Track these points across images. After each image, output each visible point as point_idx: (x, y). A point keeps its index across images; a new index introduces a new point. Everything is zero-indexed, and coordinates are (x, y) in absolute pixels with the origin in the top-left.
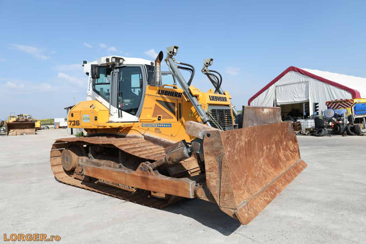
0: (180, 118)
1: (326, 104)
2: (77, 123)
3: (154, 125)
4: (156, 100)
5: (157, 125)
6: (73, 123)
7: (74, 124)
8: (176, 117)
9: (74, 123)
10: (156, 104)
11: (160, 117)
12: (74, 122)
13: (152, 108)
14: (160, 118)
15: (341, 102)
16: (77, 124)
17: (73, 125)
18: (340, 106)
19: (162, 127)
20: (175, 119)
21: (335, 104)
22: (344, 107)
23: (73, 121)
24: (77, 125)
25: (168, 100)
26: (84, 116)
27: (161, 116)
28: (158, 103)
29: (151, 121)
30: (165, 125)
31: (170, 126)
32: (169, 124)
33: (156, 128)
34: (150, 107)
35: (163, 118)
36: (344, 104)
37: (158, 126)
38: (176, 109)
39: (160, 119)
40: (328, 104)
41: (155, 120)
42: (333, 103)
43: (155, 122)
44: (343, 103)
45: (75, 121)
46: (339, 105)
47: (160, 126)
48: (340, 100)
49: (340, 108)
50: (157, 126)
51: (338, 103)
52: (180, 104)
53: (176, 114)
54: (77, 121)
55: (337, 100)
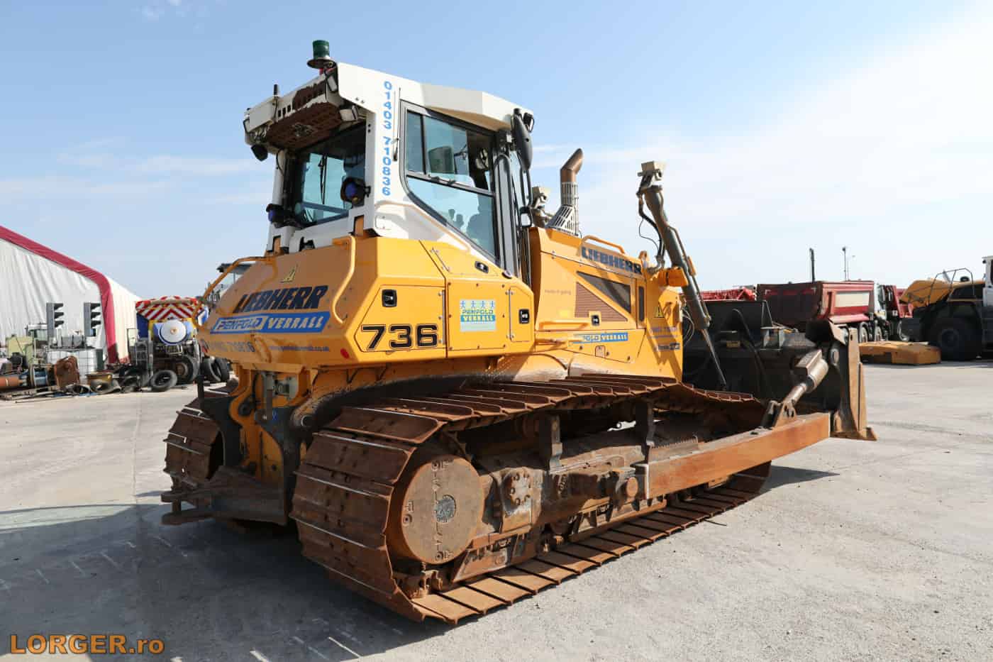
0: (642, 319)
1: (136, 307)
2: (420, 335)
3: (594, 337)
4: (578, 272)
5: (599, 336)
6: (388, 337)
7: (404, 341)
8: (633, 316)
9: (401, 336)
10: (578, 283)
11: (596, 317)
12: (404, 332)
13: (570, 293)
14: (596, 320)
15: (175, 304)
16: (425, 340)
17: (393, 344)
18: (171, 315)
19: (610, 340)
20: (631, 322)
21: (160, 307)
22: (180, 316)
23: (393, 328)
24: (420, 344)
25: (613, 278)
26: (468, 306)
27: (598, 313)
28: (583, 280)
29: (578, 326)
30: (617, 337)
31: (625, 338)
32: (623, 334)
33: (599, 344)
34: (564, 290)
35: (602, 320)
36: (181, 310)
37: (602, 340)
38: (633, 300)
39: (598, 322)
40: (141, 307)
41: (585, 325)
42: (157, 305)
43: (586, 328)
44: (181, 306)
45: (408, 328)
46: (171, 311)
47: (606, 341)
48: (174, 299)
49: (172, 318)
50: (599, 340)
51: (168, 305)
52: (641, 289)
53: (633, 309)
54: (419, 328)
55: (167, 299)
